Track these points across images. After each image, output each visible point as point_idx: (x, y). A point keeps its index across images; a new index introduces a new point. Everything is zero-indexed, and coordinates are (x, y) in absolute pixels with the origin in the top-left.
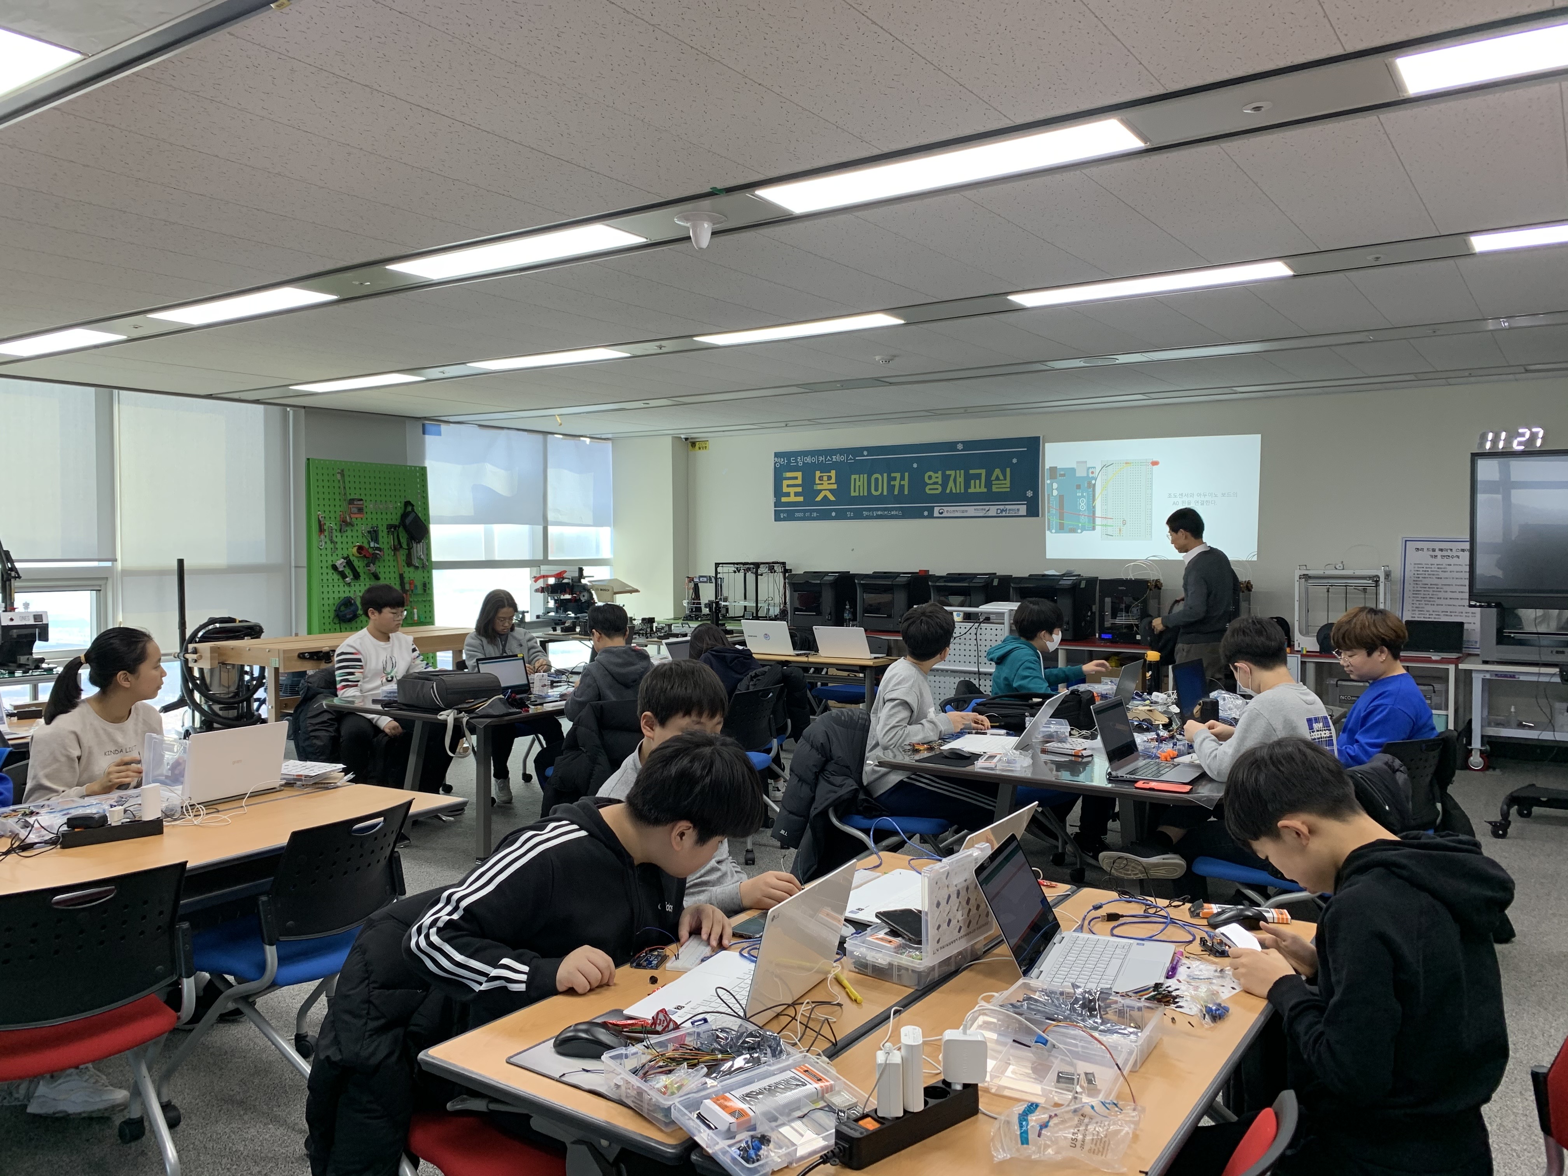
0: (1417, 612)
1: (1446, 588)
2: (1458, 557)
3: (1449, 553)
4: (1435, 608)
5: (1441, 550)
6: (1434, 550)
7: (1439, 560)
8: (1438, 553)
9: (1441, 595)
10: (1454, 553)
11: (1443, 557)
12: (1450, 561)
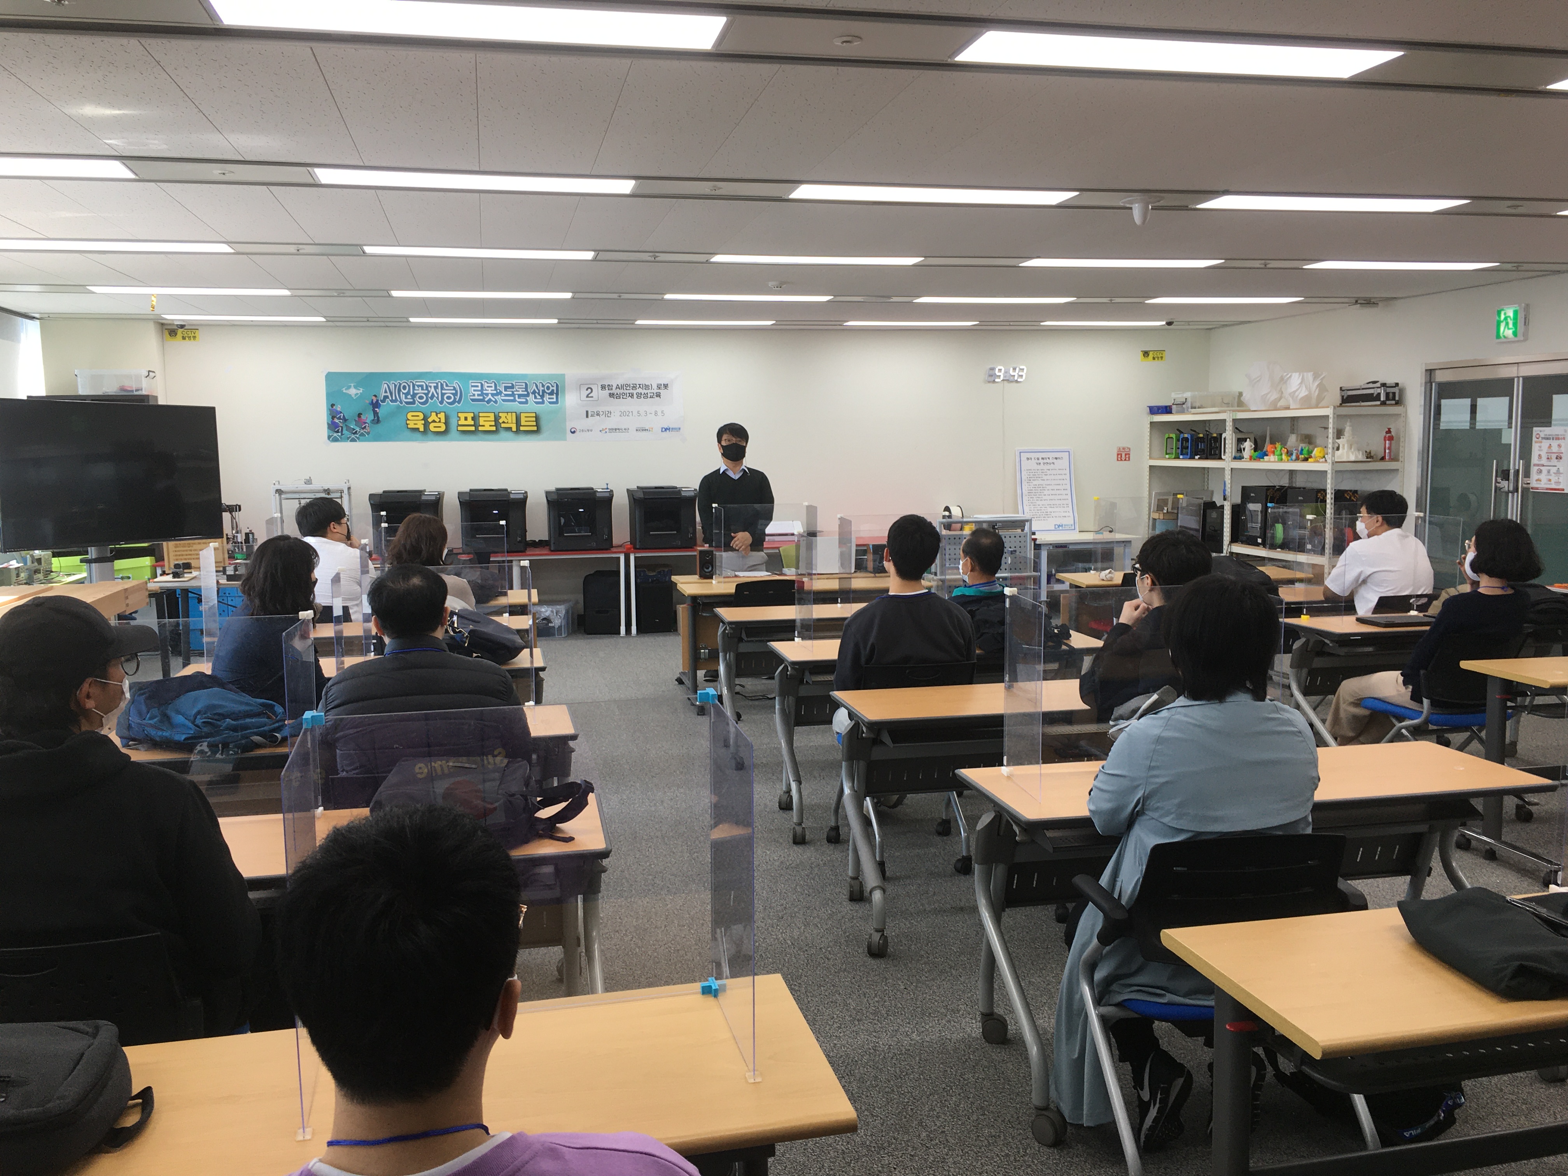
0: (1032, 507)
1: (1048, 487)
2: (1053, 463)
3: (1048, 461)
4: (1043, 503)
5: (1043, 459)
6: (1038, 459)
7: (1042, 467)
8: (1041, 461)
9: (1046, 492)
10: (1051, 461)
11: (1044, 463)
12: (1048, 467)
